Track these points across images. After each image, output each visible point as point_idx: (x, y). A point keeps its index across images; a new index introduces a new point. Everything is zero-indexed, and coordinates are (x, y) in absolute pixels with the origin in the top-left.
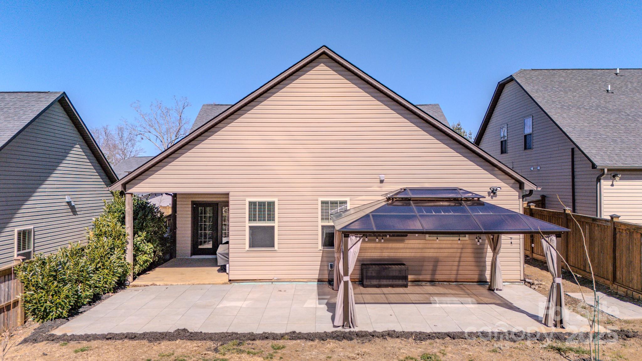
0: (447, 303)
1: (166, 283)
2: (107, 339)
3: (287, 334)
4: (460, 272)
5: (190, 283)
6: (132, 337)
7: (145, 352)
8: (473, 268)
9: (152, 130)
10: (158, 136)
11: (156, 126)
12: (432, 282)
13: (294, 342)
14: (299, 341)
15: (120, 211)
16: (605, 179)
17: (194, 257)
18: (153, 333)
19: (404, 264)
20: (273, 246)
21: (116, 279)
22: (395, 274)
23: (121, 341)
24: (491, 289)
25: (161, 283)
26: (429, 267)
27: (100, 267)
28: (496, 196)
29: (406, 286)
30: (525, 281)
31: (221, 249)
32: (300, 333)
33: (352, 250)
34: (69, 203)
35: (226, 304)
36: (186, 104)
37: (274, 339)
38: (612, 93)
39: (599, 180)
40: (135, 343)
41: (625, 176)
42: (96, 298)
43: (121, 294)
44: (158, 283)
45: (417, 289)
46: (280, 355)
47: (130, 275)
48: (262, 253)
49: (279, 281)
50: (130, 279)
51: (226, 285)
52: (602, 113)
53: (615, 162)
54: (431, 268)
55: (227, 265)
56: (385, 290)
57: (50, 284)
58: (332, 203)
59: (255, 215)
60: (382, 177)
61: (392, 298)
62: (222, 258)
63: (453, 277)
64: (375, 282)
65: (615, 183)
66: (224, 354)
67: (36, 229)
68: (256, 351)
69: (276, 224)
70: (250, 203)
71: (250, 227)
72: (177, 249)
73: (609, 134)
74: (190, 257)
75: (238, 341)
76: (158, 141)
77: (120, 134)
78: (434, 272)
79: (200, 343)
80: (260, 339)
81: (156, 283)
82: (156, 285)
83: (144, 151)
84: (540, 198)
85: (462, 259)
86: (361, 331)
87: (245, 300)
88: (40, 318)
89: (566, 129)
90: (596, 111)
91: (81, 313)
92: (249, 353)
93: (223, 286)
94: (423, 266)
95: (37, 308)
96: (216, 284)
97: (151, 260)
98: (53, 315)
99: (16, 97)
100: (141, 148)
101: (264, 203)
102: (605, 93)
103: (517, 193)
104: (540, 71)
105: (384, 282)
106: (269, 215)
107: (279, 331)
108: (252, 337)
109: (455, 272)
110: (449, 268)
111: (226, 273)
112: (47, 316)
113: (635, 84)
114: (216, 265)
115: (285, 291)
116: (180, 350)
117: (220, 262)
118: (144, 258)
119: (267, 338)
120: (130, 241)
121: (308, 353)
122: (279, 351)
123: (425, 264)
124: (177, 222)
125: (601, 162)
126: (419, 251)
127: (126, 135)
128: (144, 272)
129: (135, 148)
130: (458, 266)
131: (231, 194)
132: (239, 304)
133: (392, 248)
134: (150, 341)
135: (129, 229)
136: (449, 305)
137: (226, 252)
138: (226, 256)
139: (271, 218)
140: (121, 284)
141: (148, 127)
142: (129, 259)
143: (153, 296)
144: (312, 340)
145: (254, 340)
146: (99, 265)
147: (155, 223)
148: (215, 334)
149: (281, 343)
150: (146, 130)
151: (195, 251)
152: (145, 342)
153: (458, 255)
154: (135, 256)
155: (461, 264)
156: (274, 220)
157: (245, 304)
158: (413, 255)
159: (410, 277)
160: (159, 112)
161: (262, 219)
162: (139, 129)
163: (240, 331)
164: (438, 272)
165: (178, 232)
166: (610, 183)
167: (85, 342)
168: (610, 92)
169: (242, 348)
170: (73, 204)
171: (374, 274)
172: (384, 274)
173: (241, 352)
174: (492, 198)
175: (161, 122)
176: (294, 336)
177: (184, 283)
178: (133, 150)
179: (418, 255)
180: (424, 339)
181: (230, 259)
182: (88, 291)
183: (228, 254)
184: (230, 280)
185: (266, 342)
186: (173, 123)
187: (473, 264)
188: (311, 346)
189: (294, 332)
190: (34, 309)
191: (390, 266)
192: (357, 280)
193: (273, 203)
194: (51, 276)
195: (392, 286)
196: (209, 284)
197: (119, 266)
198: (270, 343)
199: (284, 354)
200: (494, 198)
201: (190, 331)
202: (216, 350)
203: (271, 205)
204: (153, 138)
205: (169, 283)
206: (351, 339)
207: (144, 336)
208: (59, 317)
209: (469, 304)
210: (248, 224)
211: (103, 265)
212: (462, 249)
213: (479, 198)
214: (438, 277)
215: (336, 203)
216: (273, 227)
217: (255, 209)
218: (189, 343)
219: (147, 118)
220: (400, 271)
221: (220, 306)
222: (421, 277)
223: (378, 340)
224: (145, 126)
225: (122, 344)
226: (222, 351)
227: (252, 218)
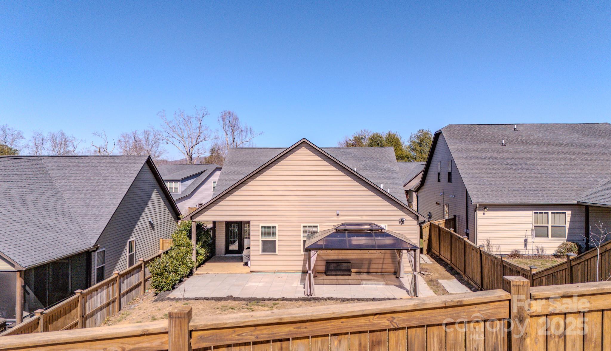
0: (369, 285)
1: (215, 273)
2: (196, 300)
3: (280, 298)
4: (384, 267)
5: (228, 272)
6: (207, 299)
7: (215, 305)
8: (390, 265)
9: (175, 136)
10: (181, 140)
11: (180, 132)
12: (368, 273)
13: (283, 302)
14: (285, 301)
15: (186, 230)
16: (479, 210)
17: (227, 255)
18: (216, 297)
19: (350, 263)
20: (275, 252)
21: (189, 270)
22: (344, 268)
23: (202, 301)
24: (397, 278)
25: (212, 273)
26: (366, 264)
27: (181, 264)
28: (404, 223)
29: (350, 275)
30: (420, 273)
31: (245, 252)
32: (286, 298)
33: (312, 258)
34: (150, 222)
35: (250, 284)
36: (205, 113)
37: (274, 300)
38: (505, 145)
39: (475, 211)
40: (209, 301)
41: (491, 208)
42: (181, 281)
43: (191, 278)
44: (210, 273)
45: (358, 277)
46: (276, 307)
47: (194, 268)
48: (269, 256)
49: (278, 272)
50: (194, 270)
51: (249, 274)
52: (491, 162)
53: (484, 200)
54: (367, 265)
55: (249, 262)
56: (339, 277)
57: (164, 273)
58: (309, 227)
59: (265, 234)
60: (338, 212)
61: (341, 281)
62: (246, 258)
63: (379, 270)
64: (334, 273)
65: (485, 213)
66: (251, 306)
67: (136, 240)
68: (265, 305)
69: (276, 239)
70: (262, 227)
71: (262, 241)
72: (216, 250)
73: (489, 179)
74: (224, 256)
75: (257, 301)
76: (181, 145)
77: (146, 137)
78: (369, 266)
79: (240, 302)
80: (267, 300)
81: (209, 273)
82: (209, 274)
83: (167, 152)
84: (453, 217)
85: (385, 260)
86: (316, 297)
87: (260, 282)
88: (159, 290)
89: (463, 175)
90: (488, 161)
91: (176, 288)
92: (262, 306)
93: (247, 274)
94: (362, 263)
95: (158, 285)
96: (243, 273)
97: (204, 259)
98: (165, 289)
99: (122, 160)
100: (165, 149)
101: (270, 227)
102: (500, 145)
103: (416, 222)
104: (462, 126)
105: (339, 273)
106: (273, 233)
107: (276, 297)
108: (264, 300)
109: (380, 267)
110: (377, 265)
111: (248, 267)
112: (162, 289)
113: (524, 138)
114: (242, 261)
115: (282, 278)
116: (231, 304)
117: (245, 260)
118: (201, 257)
119: (270, 300)
120: (194, 249)
121: (289, 306)
122: (276, 305)
123: (364, 262)
124: (216, 234)
125: (476, 200)
126: (360, 255)
127: (151, 137)
128: (199, 266)
129: (159, 149)
130: (383, 263)
131: (251, 222)
132: (257, 284)
133: (344, 253)
134: (216, 301)
135: (194, 241)
136: (370, 286)
137: (248, 254)
138: (248, 256)
139: (274, 235)
140: (191, 274)
141: (172, 133)
142: (194, 259)
143: (210, 280)
144: (292, 301)
145: (264, 301)
146: (181, 263)
147: (206, 236)
148: (246, 298)
149: (277, 302)
150: (170, 136)
151: (228, 251)
152: (213, 301)
153: (383, 257)
154: (196, 257)
155: (385, 262)
156: (275, 236)
157: (261, 284)
158: (357, 257)
159: (353, 270)
160: (182, 119)
161: (269, 236)
162: (164, 134)
163: (258, 297)
164: (371, 267)
165: (216, 239)
166: (482, 212)
167: (186, 301)
168: (503, 145)
169: (259, 304)
170: (152, 222)
171: (333, 269)
172: (339, 268)
173: (259, 305)
174: (401, 224)
175: (183, 127)
176: (284, 299)
177: (225, 273)
178: (157, 151)
179: (359, 257)
180: (345, 301)
181: (251, 259)
182: (177, 277)
183: (249, 255)
184: (251, 271)
185: (270, 302)
186: (194, 129)
187: (391, 262)
188: (291, 303)
189: (284, 298)
190: (157, 286)
191: (341, 264)
192: (323, 272)
193: (275, 227)
194: (165, 269)
195: (343, 275)
196: (239, 273)
197: (190, 263)
198: (272, 302)
199: (278, 307)
200: (403, 225)
201: (234, 297)
202: (247, 305)
203: (274, 228)
204: (176, 142)
205: (217, 273)
206: (310, 301)
207: (212, 299)
208: (168, 290)
209: (381, 285)
210: (261, 239)
211: (183, 263)
212: (385, 253)
213: (382, 230)
214: (371, 270)
215: (311, 227)
216: (275, 241)
217: (265, 230)
218: (234, 302)
219: (171, 125)
220: (347, 266)
221: (247, 285)
222: (361, 270)
223: (322, 301)
224: (169, 131)
225: (204, 302)
226: (250, 305)
227: (263, 236)
